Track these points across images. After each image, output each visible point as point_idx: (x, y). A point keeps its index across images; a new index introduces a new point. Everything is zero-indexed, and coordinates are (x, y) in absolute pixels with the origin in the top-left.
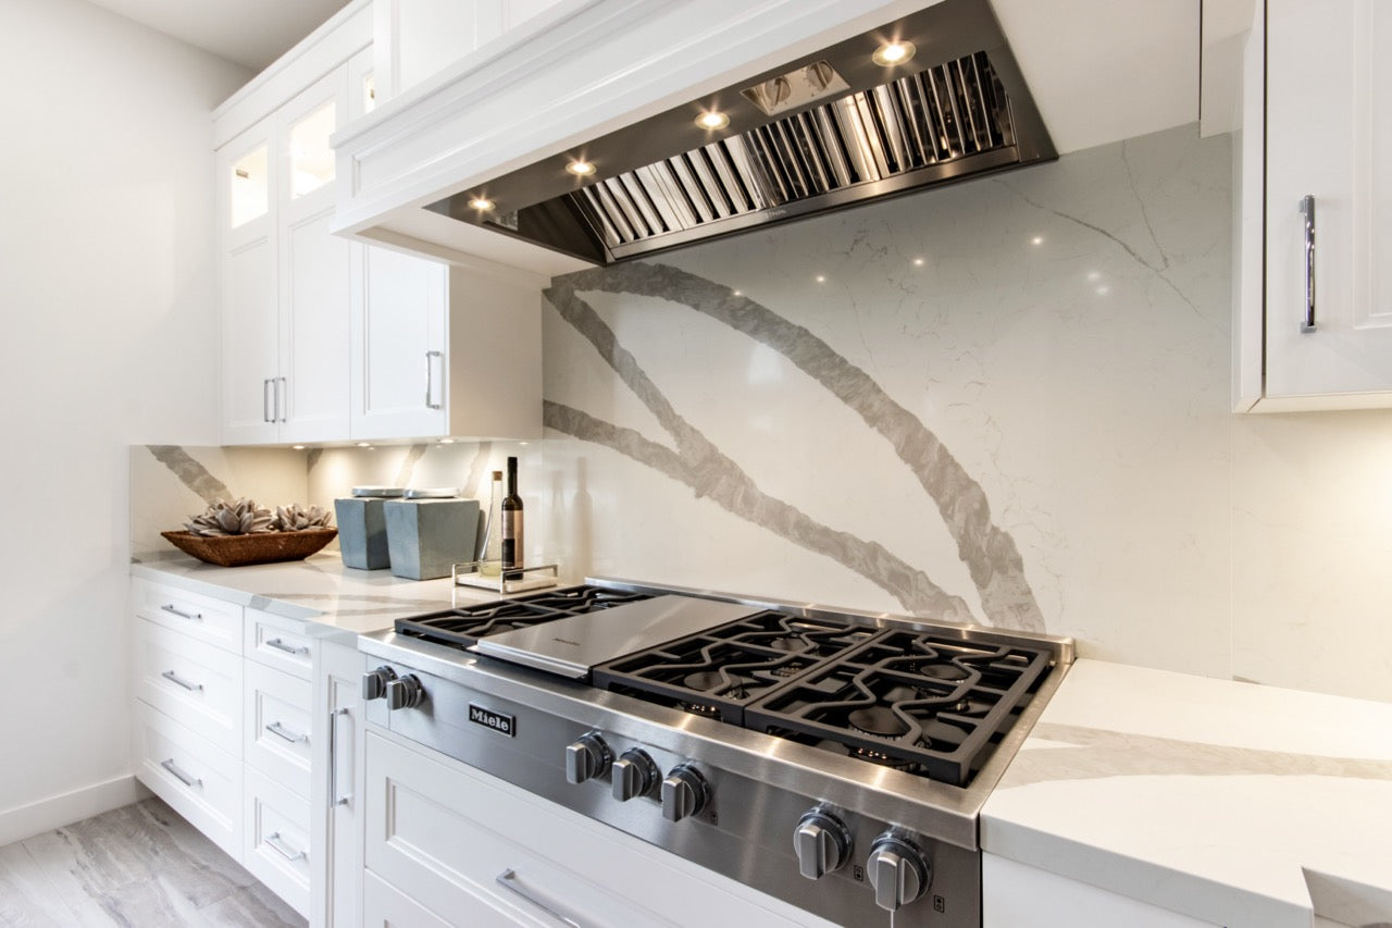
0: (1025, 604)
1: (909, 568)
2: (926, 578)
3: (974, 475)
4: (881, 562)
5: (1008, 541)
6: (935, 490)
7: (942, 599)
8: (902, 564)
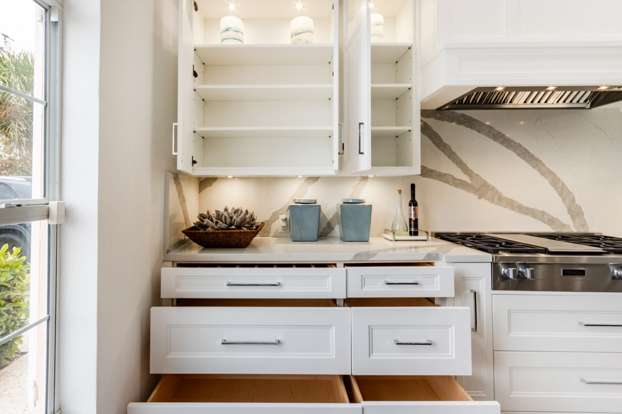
0: (584, 225)
1: (554, 218)
2: (559, 220)
3: (571, 190)
4: (545, 217)
5: (580, 207)
6: (561, 194)
7: (563, 225)
8: (551, 216)
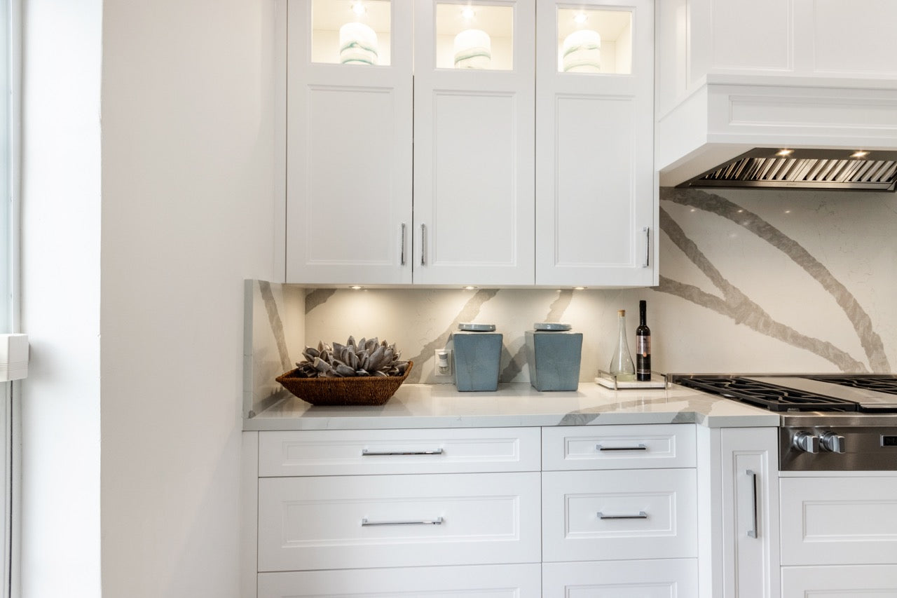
0: (884, 362)
1: (842, 352)
2: (849, 356)
3: (866, 312)
4: (830, 350)
5: (879, 338)
6: (852, 318)
7: (855, 363)
8: (839, 350)
